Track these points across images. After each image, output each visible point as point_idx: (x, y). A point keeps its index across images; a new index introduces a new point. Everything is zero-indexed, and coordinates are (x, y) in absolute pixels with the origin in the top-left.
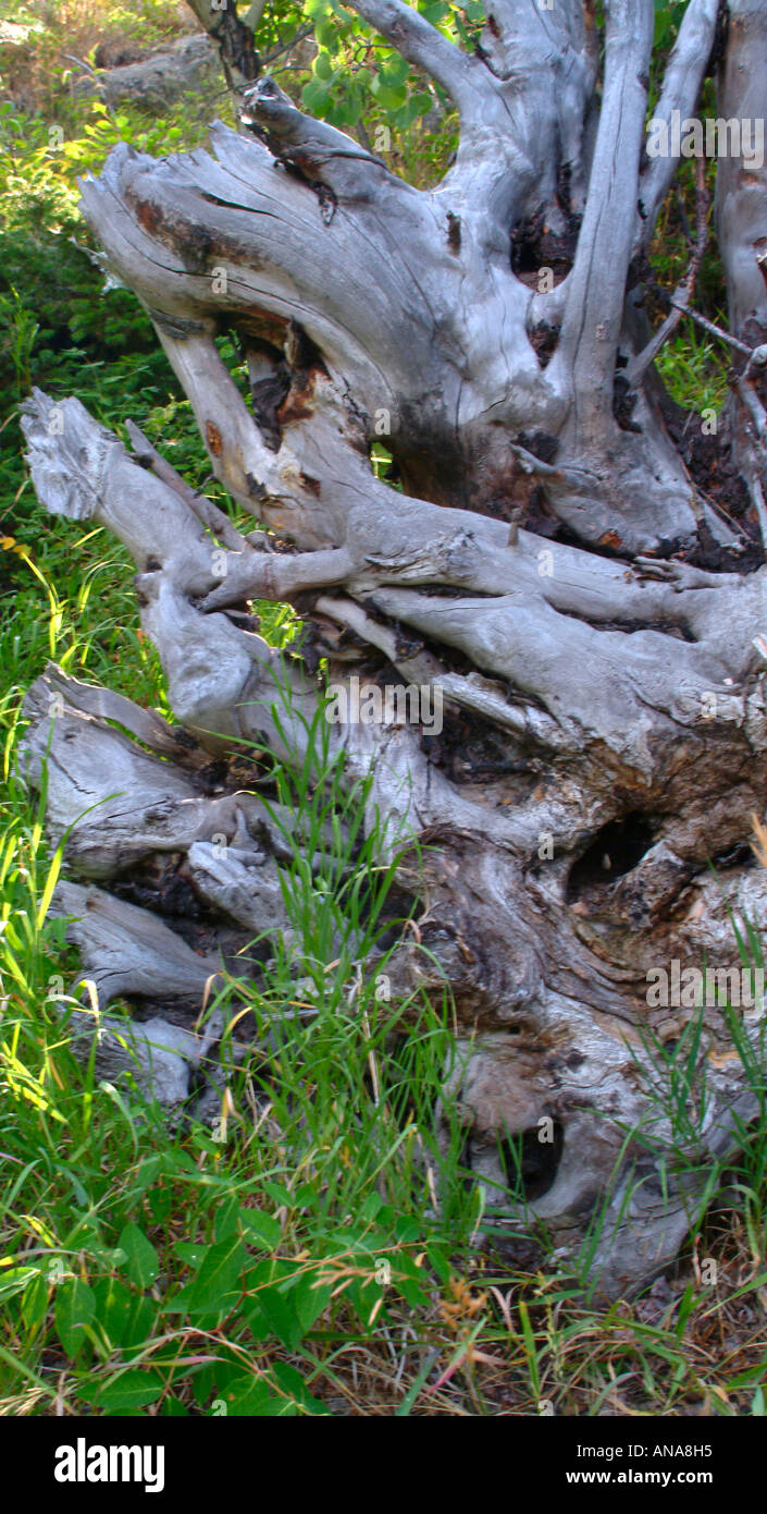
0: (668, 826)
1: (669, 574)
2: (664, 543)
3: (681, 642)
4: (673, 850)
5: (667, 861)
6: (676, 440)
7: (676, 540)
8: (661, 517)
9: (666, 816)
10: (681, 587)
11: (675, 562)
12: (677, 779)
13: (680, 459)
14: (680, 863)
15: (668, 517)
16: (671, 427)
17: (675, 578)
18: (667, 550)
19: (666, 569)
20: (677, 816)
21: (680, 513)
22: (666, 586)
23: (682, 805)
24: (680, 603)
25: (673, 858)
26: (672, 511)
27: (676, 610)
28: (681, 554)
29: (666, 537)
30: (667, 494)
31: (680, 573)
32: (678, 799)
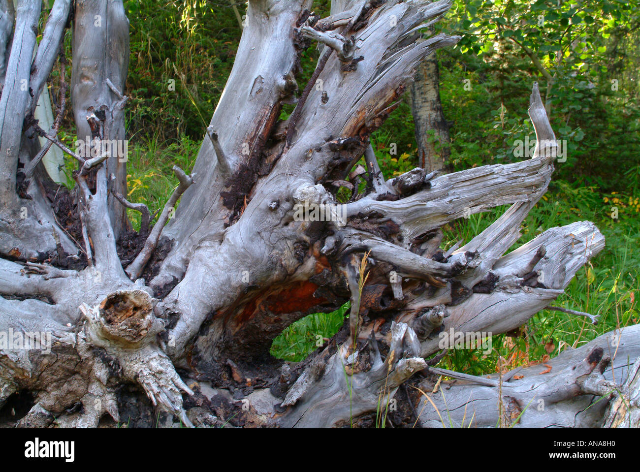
0: (41, 395)
1: (42, 271)
2: (41, 254)
3: (47, 305)
4: (44, 407)
5: (41, 413)
6: (51, 201)
7: (47, 253)
8: (40, 241)
9: (40, 391)
10: (48, 277)
11: (45, 265)
12: (44, 373)
13: (52, 210)
14: (47, 413)
15: (44, 241)
16: (48, 195)
17: (45, 273)
18: (42, 258)
19: (41, 268)
20: (45, 391)
21: (50, 239)
22: (40, 277)
23: (47, 386)
24: (47, 285)
25: (44, 411)
26: (46, 238)
27: (45, 289)
28: (49, 260)
29: (43, 251)
30: (44, 230)
31: (47, 270)
32: (45, 383)
